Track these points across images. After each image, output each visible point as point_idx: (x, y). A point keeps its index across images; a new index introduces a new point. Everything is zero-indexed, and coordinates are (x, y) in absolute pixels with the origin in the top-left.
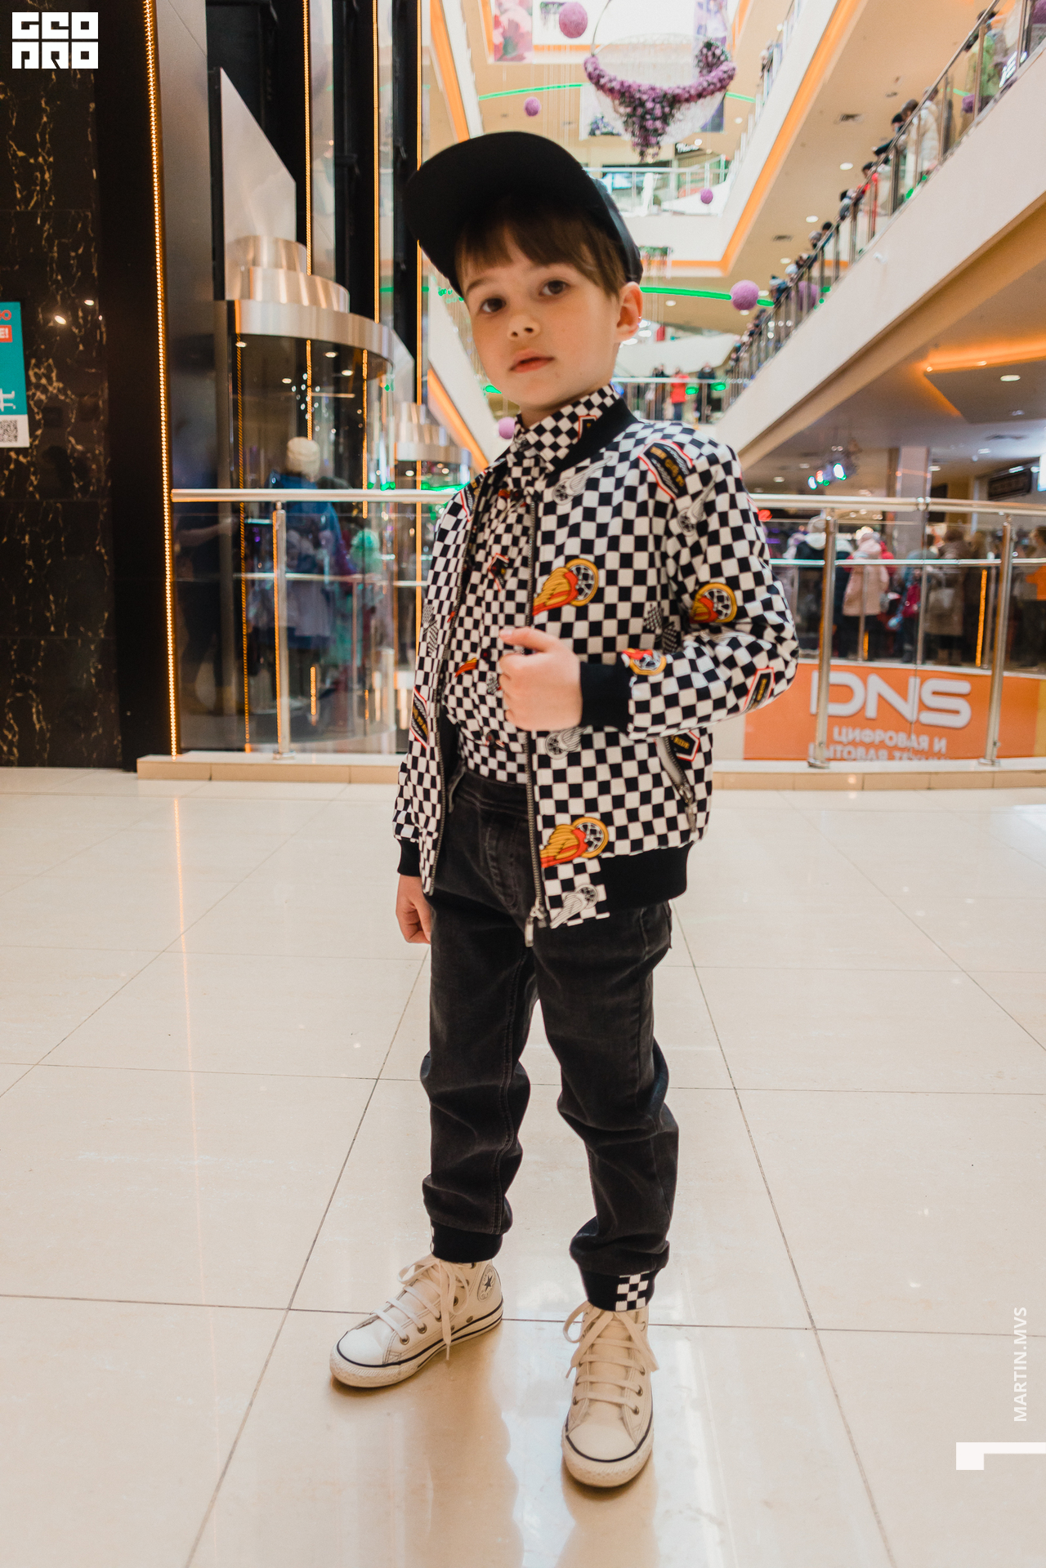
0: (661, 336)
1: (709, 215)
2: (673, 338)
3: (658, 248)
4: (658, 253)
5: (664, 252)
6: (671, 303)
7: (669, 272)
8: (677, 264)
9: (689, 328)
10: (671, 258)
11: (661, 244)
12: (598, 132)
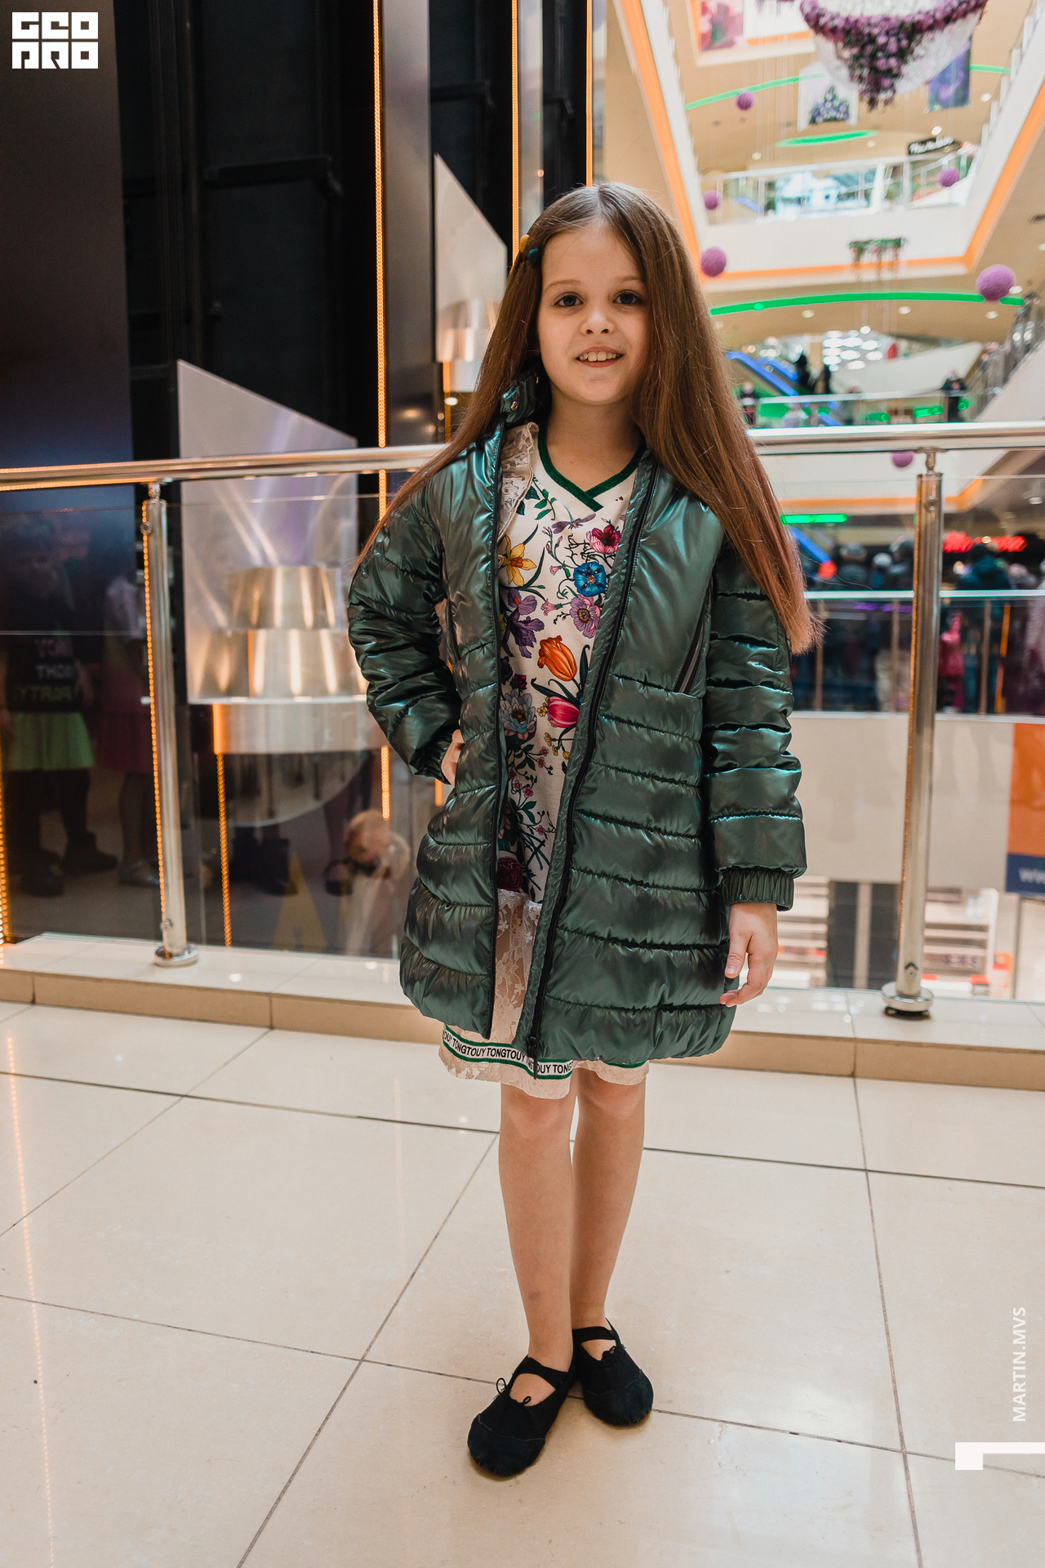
0: (893, 353)
1: (950, 205)
2: (906, 355)
3: (891, 241)
4: (890, 244)
5: (897, 244)
6: (904, 310)
7: (904, 273)
8: (913, 264)
9: (928, 340)
10: (906, 254)
11: (893, 235)
12: (819, 119)
